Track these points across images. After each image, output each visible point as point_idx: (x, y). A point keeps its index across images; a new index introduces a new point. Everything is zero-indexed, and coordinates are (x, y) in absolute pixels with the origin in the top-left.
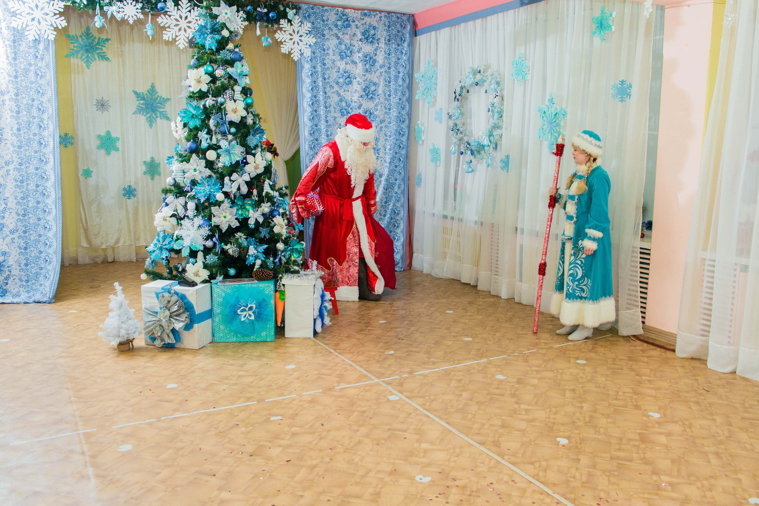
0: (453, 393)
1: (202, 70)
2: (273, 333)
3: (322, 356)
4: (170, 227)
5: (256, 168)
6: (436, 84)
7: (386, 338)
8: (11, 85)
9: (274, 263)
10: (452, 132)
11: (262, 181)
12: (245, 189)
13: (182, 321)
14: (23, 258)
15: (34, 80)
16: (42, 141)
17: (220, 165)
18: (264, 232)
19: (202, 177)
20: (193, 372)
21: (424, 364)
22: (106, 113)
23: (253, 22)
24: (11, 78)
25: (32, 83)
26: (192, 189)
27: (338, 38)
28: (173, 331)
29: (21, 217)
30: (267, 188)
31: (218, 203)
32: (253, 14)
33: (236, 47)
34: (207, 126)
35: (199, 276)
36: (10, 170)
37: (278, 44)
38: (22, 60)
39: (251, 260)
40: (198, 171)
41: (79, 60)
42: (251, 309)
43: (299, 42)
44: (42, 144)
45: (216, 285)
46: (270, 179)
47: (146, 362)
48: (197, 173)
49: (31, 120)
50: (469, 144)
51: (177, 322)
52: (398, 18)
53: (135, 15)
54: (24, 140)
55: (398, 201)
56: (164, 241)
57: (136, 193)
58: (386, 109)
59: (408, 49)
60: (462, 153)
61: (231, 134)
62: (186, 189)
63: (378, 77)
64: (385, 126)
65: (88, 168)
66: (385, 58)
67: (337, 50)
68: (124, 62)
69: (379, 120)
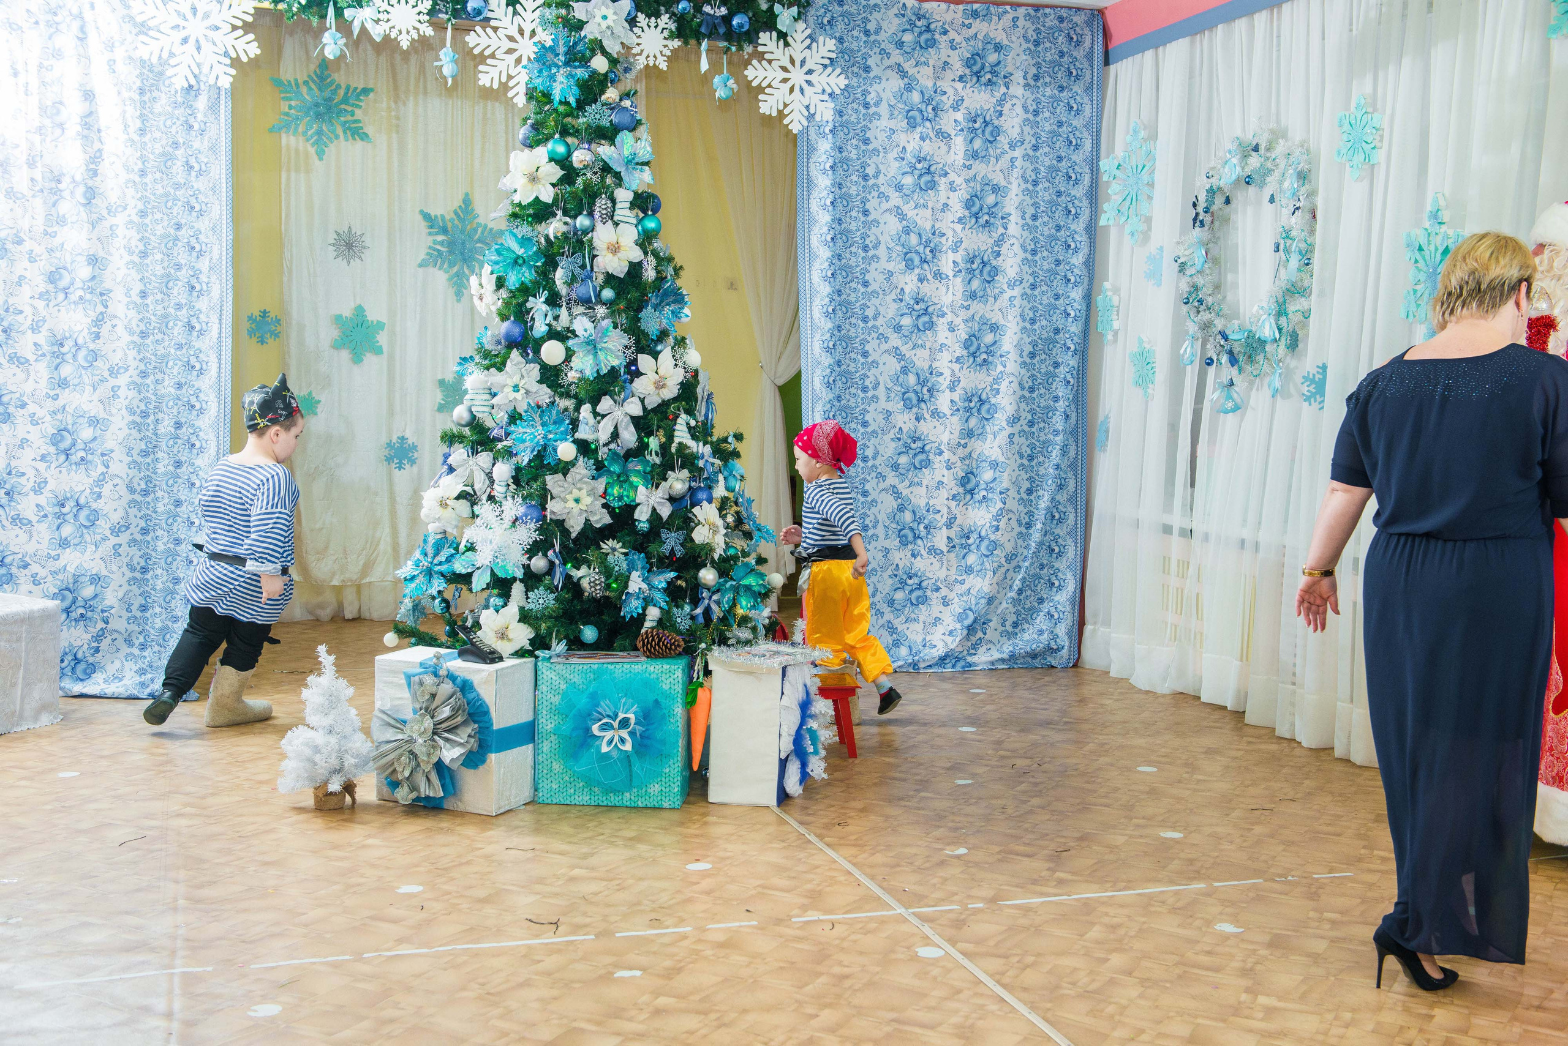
0: (1085, 955)
1: (541, 153)
2: (676, 787)
3: (784, 848)
4: (454, 523)
5: (660, 385)
6: (1151, 185)
7: (957, 819)
8: (131, 192)
9: (693, 618)
10: (1185, 308)
11: (671, 417)
12: (629, 437)
13: (461, 744)
14: (137, 591)
15: (182, 181)
16: (194, 321)
17: (572, 376)
18: (671, 541)
19: (529, 404)
20: (468, 863)
21: (1034, 882)
22: (356, 263)
23: (693, 42)
24: (131, 176)
25: (178, 186)
26: (507, 435)
27: (903, 74)
28: (439, 766)
29: (139, 498)
30: (682, 435)
31: (561, 466)
32: (692, 20)
33: (627, 95)
34: (550, 285)
35: (509, 640)
36: (119, 387)
37: (753, 93)
38: (157, 134)
39: (633, 607)
40: (522, 391)
41: (301, 139)
42: (624, 724)
43: (805, 86)
44: (193, 328)
45: (546, 664)
46: (690, 412)
47: (369, 836)
48: (519, 396)
49: (173, 271)
50: (1226, 338)
51: (448, 745)
52: (1061, 19)
53: (414, 28)
54: (152, 317)
55: (1061, 487)
56: (436, 555)
57: (416, 455)
58: (1025, 251)
59: (1086, 100)
60: (1210, 362)
61: (604, 304)
62: (494, 433)
63: (1006, 171)
64: (1022, 295)
65: (310, 393)
66: (1024, 121)
67: (899, 105)
68: (402, 146)
69: (1002, 280)
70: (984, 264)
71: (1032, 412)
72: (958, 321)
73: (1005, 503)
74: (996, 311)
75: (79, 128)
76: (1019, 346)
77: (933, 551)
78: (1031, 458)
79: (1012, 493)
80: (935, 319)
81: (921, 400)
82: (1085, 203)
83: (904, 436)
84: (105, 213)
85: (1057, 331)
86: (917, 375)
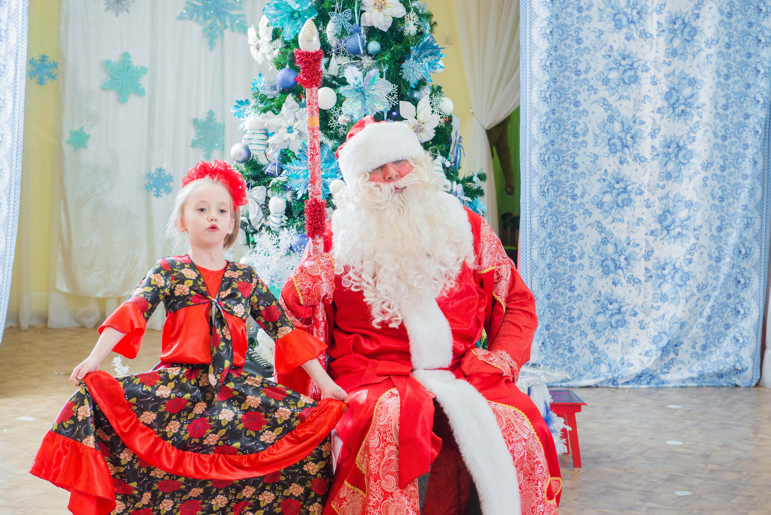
5: (418, 129)
17: (342, 119)
19: (304, 145)
22: (123, 15)
26: (281, 170)
40: (296, 132)
46: (445, 154)
48: (293, 136)
55: (747, 225)
57: (171, 184)
58: (722, 13)
61: (370, 55)
62: (268, 170)
64: (718, 54)
65: (82, 129)
69: (701, 40)
70: (685, 24)
71: (724, 158)
72: (660, 76)
73: (698, 239)
74: (695, 67)
76: (714, 99)
77: (632, 280)
78: (722, 199)
79: (705, 230)
80: (639, 73)
81: (625, 146)
83: (609, 178)
85: (748, 86)
86: (622, 123)
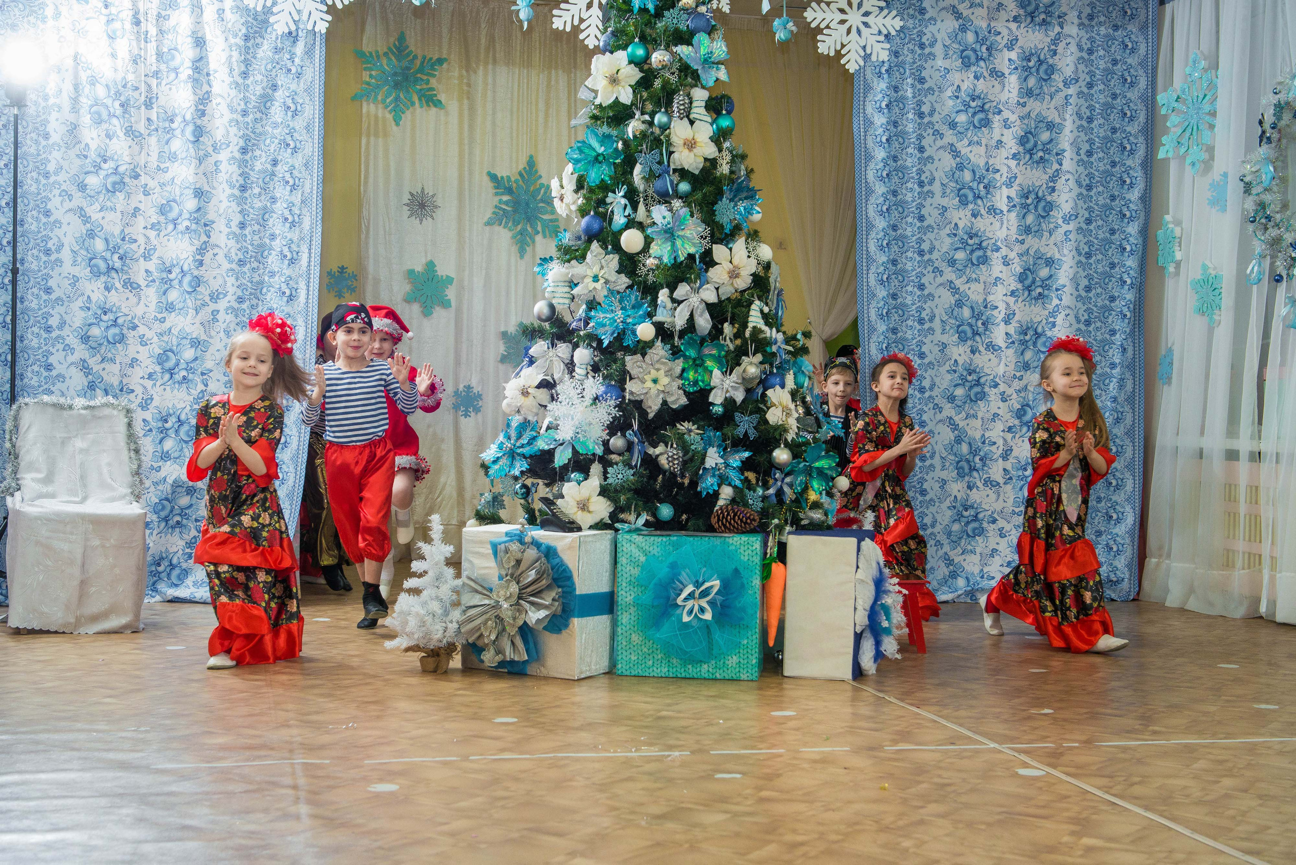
0: (1194, 778)
1: (622, 56)
2: (755, 661)
3: (866, 705)
4: (535, 409)
5: (734, 274)
6: (1214, 114)
7: (1037, 692)
8: (234, 130)
9: (765, 499)
10: (1251, 228)
11: (746, 305)
12: (704, 322)
13: (546, 607)
15: (280, 120)
17: (650, 263)
18: (745, 425)
19: (608, 292)
21: (1128, 732)
22: (428, 222)
24: (235, 116)
25: (276, 125)
26: (587, 324)
27: (958, 15)
28: (524, 629)
30: (755, 319)
31: (640, 346)
33: (701, 6)
34: (628, 182)
35: (589, 511)
36: (218, 311)
37: (812, 33)
38: (259, 77)
39: (708, 483)
40: (602, 281)
41: (380, 106)
42: (706, 593)
43: (862, 27)
45: (625, 536)
46: (763, 300)
48: (598, 285)
49: (269, 204)
51: (533, 608)
54: (250, 247)
56: (519, 436)
57: (480, 403)
58: (1080, 186)
59: (1141, 38)
60: (1278, 279)
61: (681, 198)
62: (574, 325)
63: (1060, 109)
64: (1077, 230)
66: (1078, 60)
67: (954, 45)
68: (472, 109)
69: (1057, 215)
70: (1038, 199)
72: (1012, 255)
74: (1051, 246)
75: (190, 72)
76: (1075, 280)
77: (989, 483)
80: (989, 253)
81: (976, 333)
82: (1141, 139)
83: (960, 369)
84: (210, 150)
85: (1113, 266)
86: (972, 308)
